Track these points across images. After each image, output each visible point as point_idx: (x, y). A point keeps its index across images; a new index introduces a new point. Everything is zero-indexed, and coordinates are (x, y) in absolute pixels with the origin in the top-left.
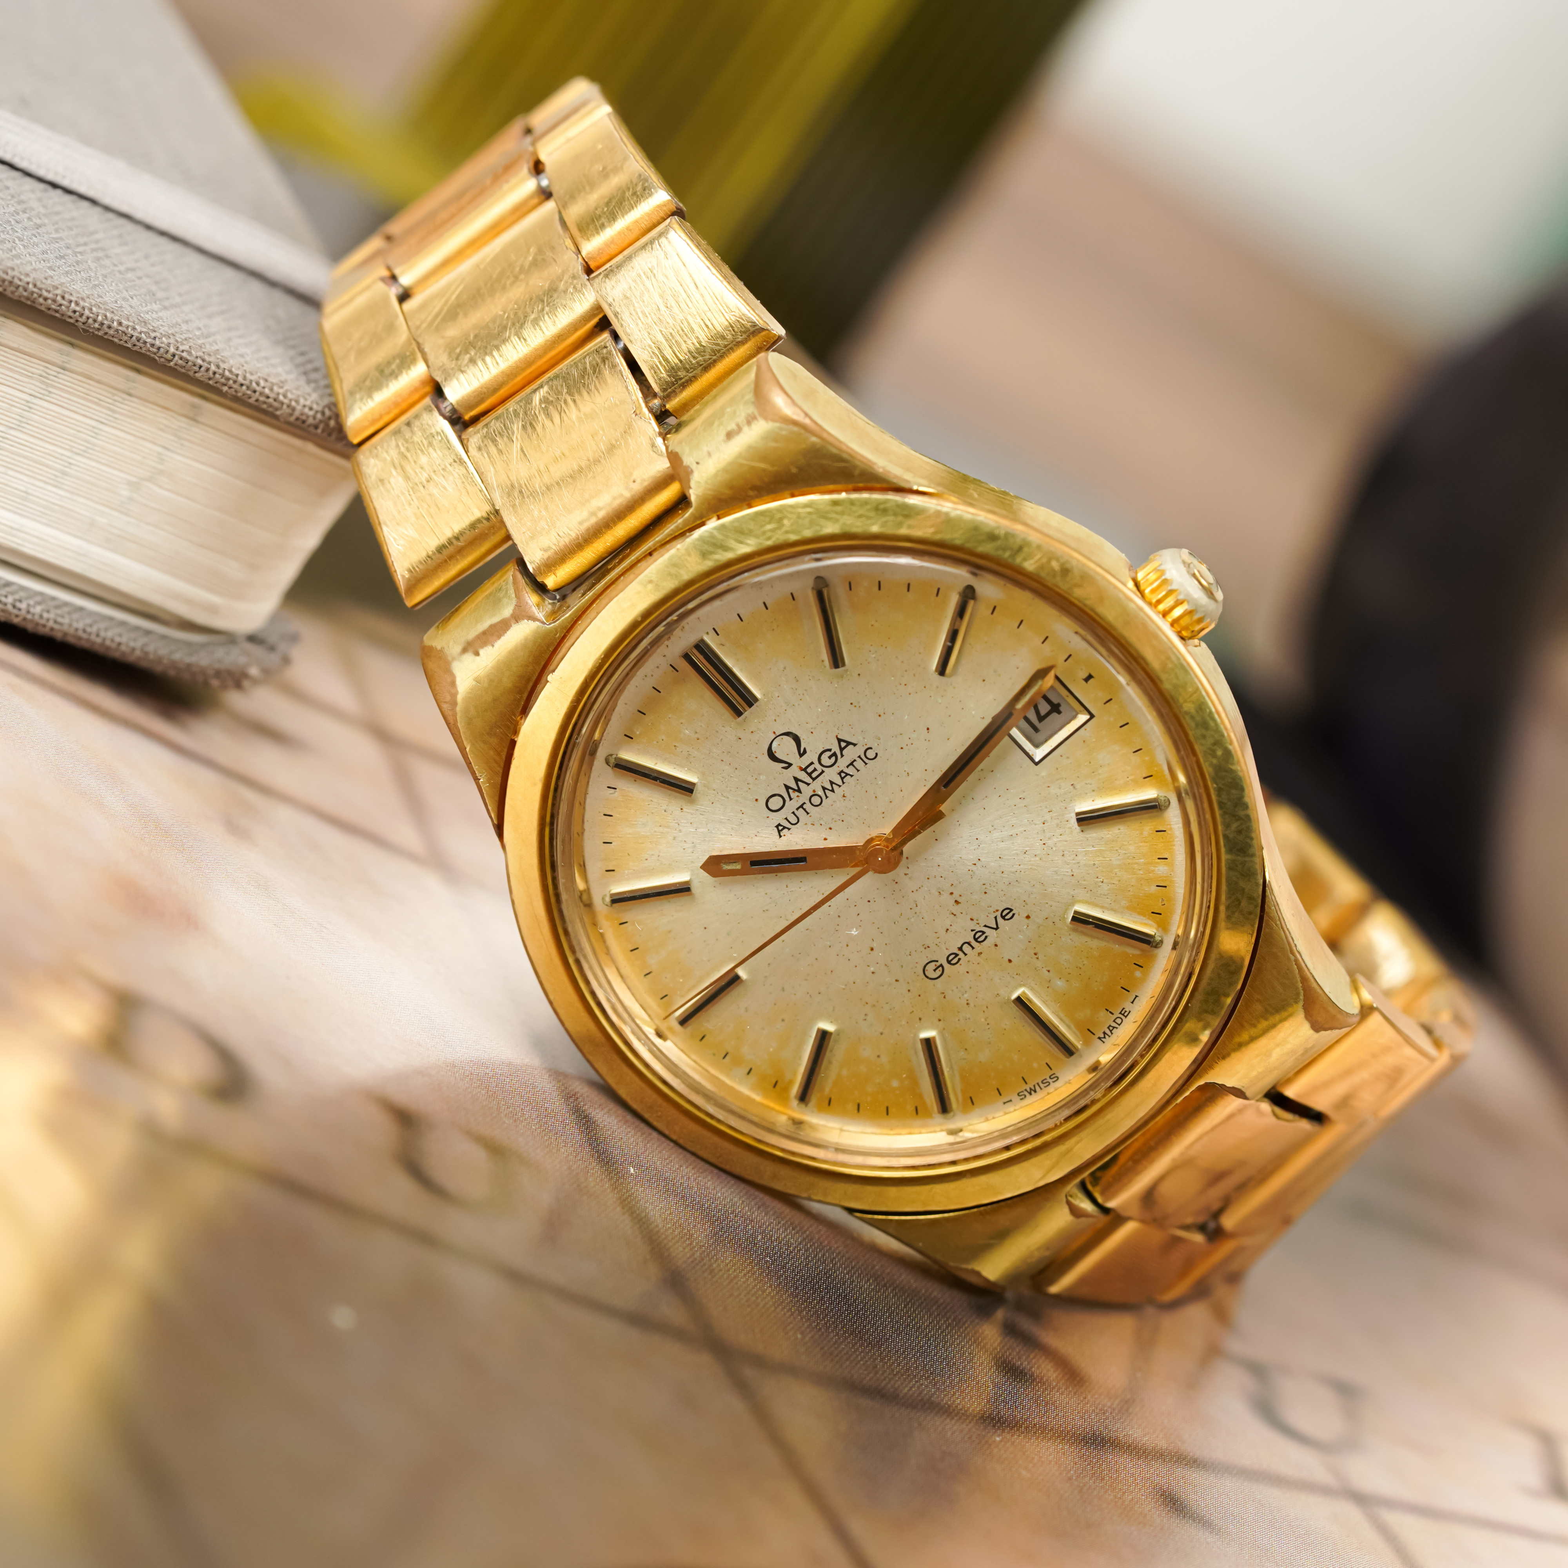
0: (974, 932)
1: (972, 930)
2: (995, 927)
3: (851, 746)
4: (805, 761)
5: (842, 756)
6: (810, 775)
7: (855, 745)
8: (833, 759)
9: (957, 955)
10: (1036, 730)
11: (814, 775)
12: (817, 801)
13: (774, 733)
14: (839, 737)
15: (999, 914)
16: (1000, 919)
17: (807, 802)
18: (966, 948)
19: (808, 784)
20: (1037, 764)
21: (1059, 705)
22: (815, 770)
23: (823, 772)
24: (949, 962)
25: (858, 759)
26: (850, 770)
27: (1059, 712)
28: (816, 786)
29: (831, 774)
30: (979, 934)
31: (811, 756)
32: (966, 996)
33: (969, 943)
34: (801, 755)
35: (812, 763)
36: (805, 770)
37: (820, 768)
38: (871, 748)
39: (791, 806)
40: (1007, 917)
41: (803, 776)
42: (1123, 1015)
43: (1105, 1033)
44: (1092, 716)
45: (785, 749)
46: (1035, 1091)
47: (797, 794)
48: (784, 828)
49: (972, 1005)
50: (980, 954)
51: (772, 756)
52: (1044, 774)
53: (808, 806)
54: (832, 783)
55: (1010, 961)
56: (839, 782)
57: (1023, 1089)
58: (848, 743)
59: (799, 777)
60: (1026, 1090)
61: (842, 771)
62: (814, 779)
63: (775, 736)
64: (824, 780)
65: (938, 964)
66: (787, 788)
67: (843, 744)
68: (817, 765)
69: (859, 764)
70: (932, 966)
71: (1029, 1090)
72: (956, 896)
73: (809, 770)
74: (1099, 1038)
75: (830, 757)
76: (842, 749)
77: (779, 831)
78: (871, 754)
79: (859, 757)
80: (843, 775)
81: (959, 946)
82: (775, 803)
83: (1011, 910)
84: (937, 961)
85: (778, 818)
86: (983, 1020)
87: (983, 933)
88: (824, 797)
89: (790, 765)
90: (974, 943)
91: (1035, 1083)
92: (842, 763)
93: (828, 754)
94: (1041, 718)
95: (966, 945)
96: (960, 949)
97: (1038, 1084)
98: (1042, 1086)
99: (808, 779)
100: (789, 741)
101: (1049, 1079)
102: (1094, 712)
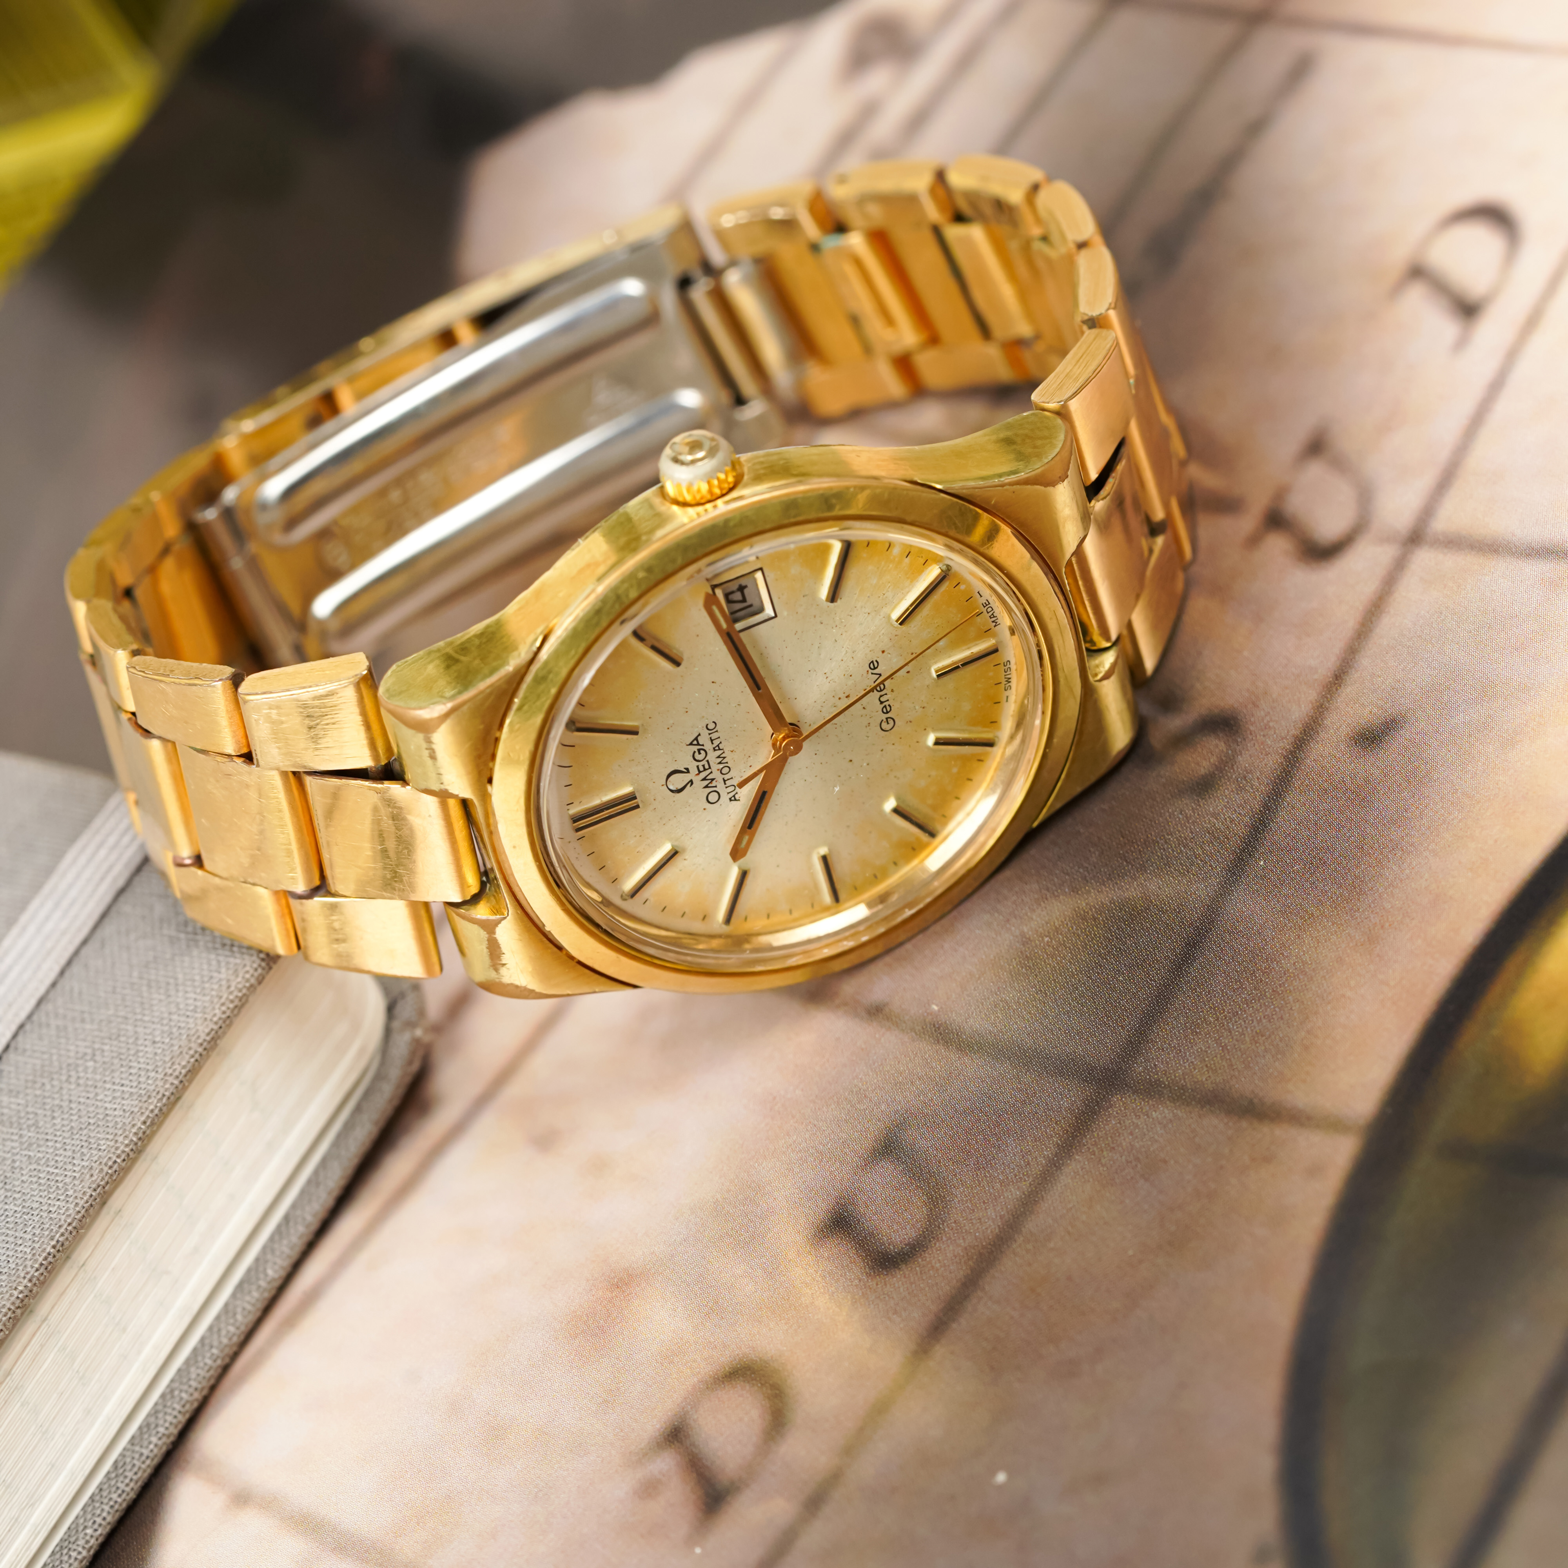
4: (693, 771)
5: (703, 745)
6: (705, 770)
7: (699, 735)
8: (702, 752)
9: (885, 706)
10: (751, 607)
11: (707, 767)
12: (724, 771)
13: (663, 786)
14: (688, 743)
15: (870, 671)
16: (875, 671)
17: (724, 776)
18: (882, 699)
19: (711, 772)
20: (776, 616)
21: (741, 588)
23: (708, 761)
24: (887, 712)
25: (711, 735)
26: (716, 743)
27: (746, 587)
29: (712, 756)
31: (693, 766)
32: (917, 708)
33: (881, 696)
35: (698, 767)
36: (700, 772)
37: (704, 762)
39: (721, 787)
40: (876, 666)
41: (703, 775)
42: (986, 607)
43: (993, 622)
44: (761, 569)
45: (677, 781)
46: (1010, 678)
47: (714, 781)
48: (734, 796)
49: (925, 705)
50: (892, 691)
51: (679, 791)
52: (785, 613)
53: (726, 777)
54: (719, 757)
55: (908, 672)
56: (721, 752)
57: (1003, 686)
58: (696, 739)
60: (1006, 685)
61: (714, 748)
62: (710, 768)
63: (665, 786)
65: (885, 720)
66: (706, 787)
67: (695, 742)
68: (700, 764)
69: (714, 736)
71: (1006, 683)
72: (843, 696)
73: (701, 769)
74: (995, 626)
75: (700, 753)
76: (698, 744)
77: (735, 800)
78: (711, 726)
79: (709, 734)
80: (717, 748)
82: (713, 797)
83: (872, 662)
85: (725, 798)
86: (940, 701)
88: (726, 765)
90: (882, 693)
91: (1003, 677)
92: (708, 746)
93: (697, 754)
94: (744, 600)
96: (882, 703)
97: (1005, 675)
98: (1008, 673)
101: (1006, 668)
102: (759, 566)
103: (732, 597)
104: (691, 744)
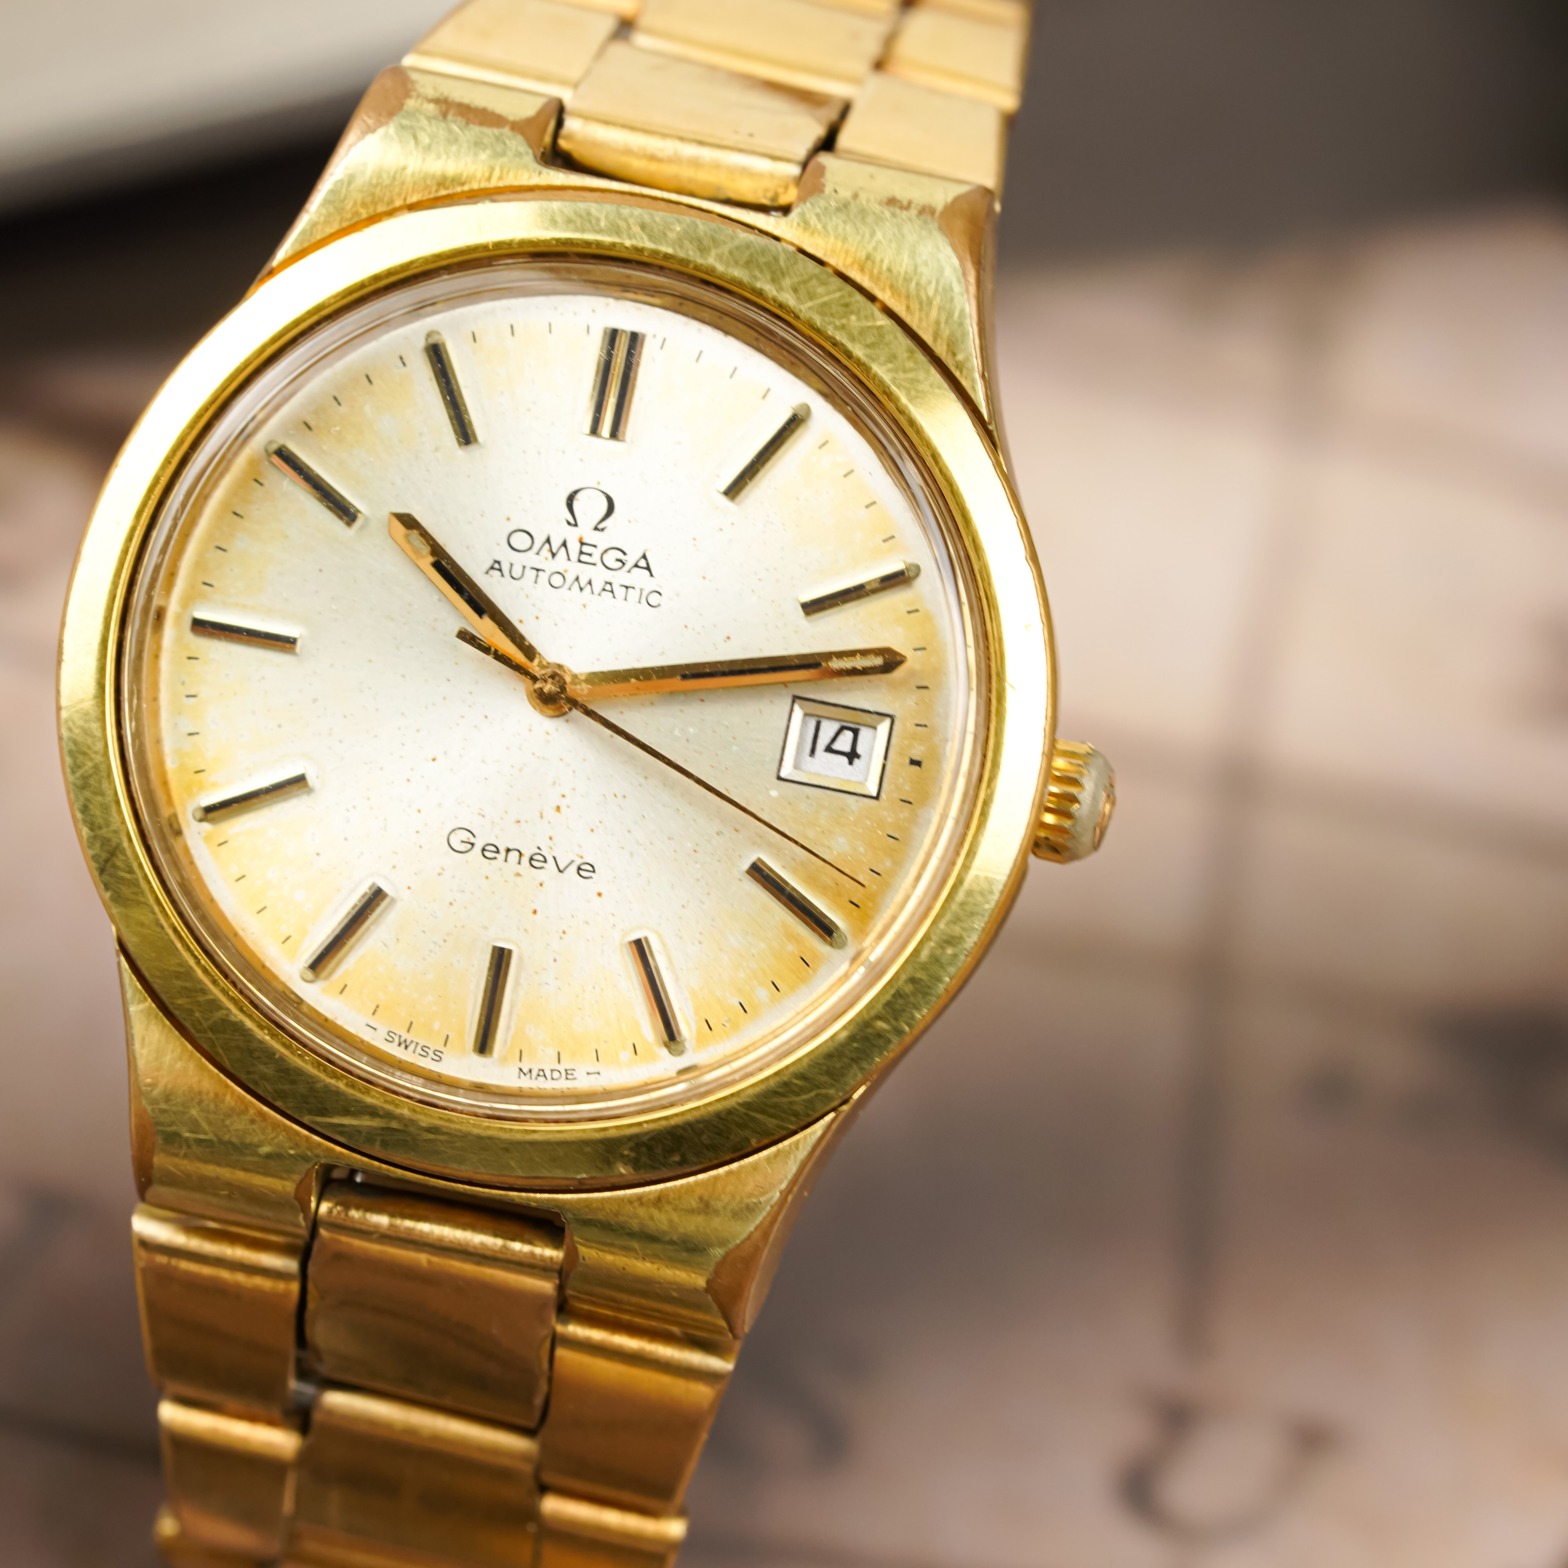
0: (538, 851)
1: (539, 848)
2: (561, 868)
3: (647, 572)
4: (591, 537)
6: (581, 553)
7: (652, 575)
9: (498, 852)
10: (813, 752)
11: (584, 558)
12: (557, 580)
13: (599, 483)
15: (578, 861)
17: (548, 573)
18: (514, 855)
20: (779, 778)
21: (858, 756)
22: (590, 555)
25: (638, 591)
26: (620, 592)
27: (851, 763)
28: (573, 569)
29: (599, 575)
30: (541, 858)
31: (602, 540)
32: (459, 895)
33: (521, 854)
34: (596, 529)
37: (596, 558)
38: (660, 594)
39: (531, 559)
40: (582, 872)
42: (567, 1074)
43: (530, 1071)
44: (877, 797)
46: (406, 1047)
47: (549, 555)
48: (500, 570)
49: (453, 908)
50: (518, 875)
52: (774, 793)
53: (543, 577)
55: (535, 912)
57: (398, 1033)
58: (648, 568)
59: (568, 545)
60: (400, 1036)
63: (595, 486)
64: (585, 573)
65: (472, 840)
66: (548, 541)
67: (643, 563)
68: (596, 553)
69: (633, 595)
70: (466, 836)
71: (402, 1039)
72: (563, 803)
73: (586, 549)
74: (521, 1069)
77: (492, 568)
78: (654, 599)
79: (641, 590)
80: (609, 588)
81: (511, 847)
82: (522, 541)
83: (594, 871)
84: (474, 836)
85: (506, 556)
86: (445, 932)
87: (545, 861)
88: (567, 585)
89: (576, 525)
90: (525, 860)
91: (416, 1040)
92: (619, 578)
93: (620, 555)
94: (829, 749)
95: (517, 853)
96: (508, 850)
97: (417, 1043)
98: (419, 1050)
99: (574, 555)
100: (604, 507)
101: (431, 1052)
102: (883, 795)
103: (848, 735)
104: (644, 557)
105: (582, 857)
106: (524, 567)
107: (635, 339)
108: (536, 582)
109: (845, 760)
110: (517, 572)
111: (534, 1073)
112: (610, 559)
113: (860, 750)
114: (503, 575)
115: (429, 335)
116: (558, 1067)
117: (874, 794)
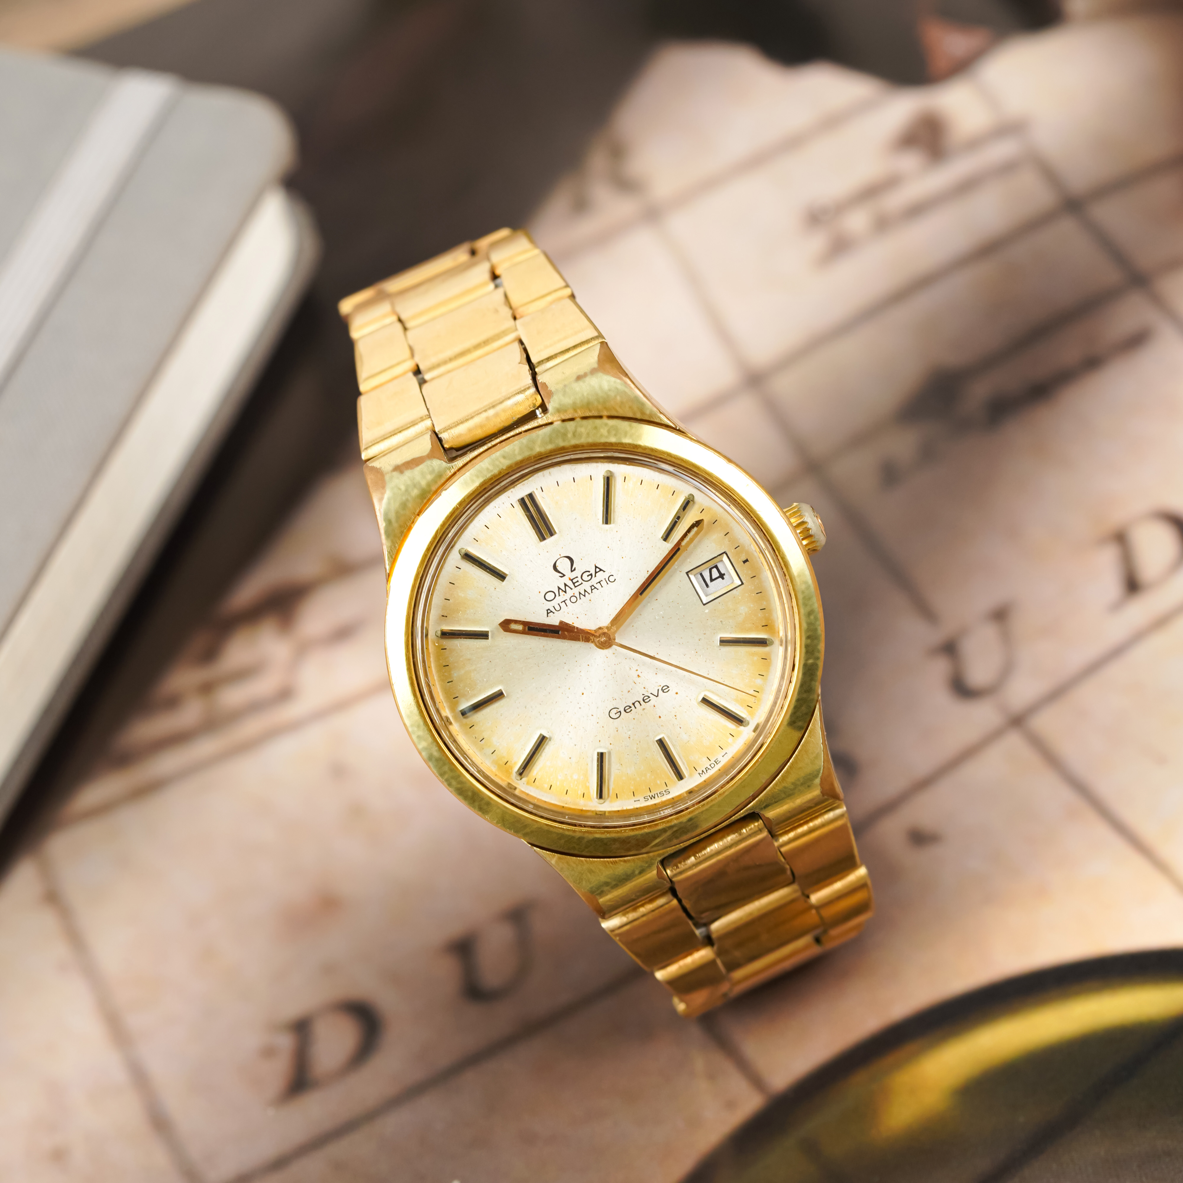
0: (644, 696)
1: (643, 695)
2: (657, 695)
3: (602, 572)
7: (604, 571)
9: (630, 707)
10: (707, 586)
13: (560, 555)
20: (704, 605)
21: (724, 574)
22: (578, 581)
24: (625, 711)
25: (604, 581)
27: (723, 579)
28: (576, 591)
30: (646, 697)
32: (629, 733)
33: (639, 702)
34: (572, 571)
38: (613, 575)
42: (716, 763)
43: (703, 771)
44: (742, 584)
46: (654, 798)
49: (631, 738)
50: (644, 709)
52: (707, 611)
55: (660, 717)
57: (648, 795)
58: (601, 570)
59: (567, 584)
60: (649, 796)
64: (581, 589)
65: (619, 710)
67: (598, 570)
70: (615, 711)
71: (651, 796)
72: (639, 673)
74: (699, 774)
81: (634, 702)
83: (668, 687)
84: (618, 709)
86: (635, 749)
87: (649, 697)
89: (564, 575)
90: (642, 702)
91: (655, 793)
94: (712, 580)
95: (637, 702)
97: (657, 794)
98: (659, 795)
99: (572, 586)
100: (568, 562)
101: (664, 793)
102: (744, 582)
103: (714, 571)
104: (596, 567)
105: (660, 686)
106: (559, 604)
107: (531, 496)
108: (567, 606)
109: (720, 579)
110: (558, 608)
111: (705, 771)
112: (585, 577)
113: (723, 572)
114: (554, 613)
115: (460, 552)
116: (710, 763)
117: (740, 583)
